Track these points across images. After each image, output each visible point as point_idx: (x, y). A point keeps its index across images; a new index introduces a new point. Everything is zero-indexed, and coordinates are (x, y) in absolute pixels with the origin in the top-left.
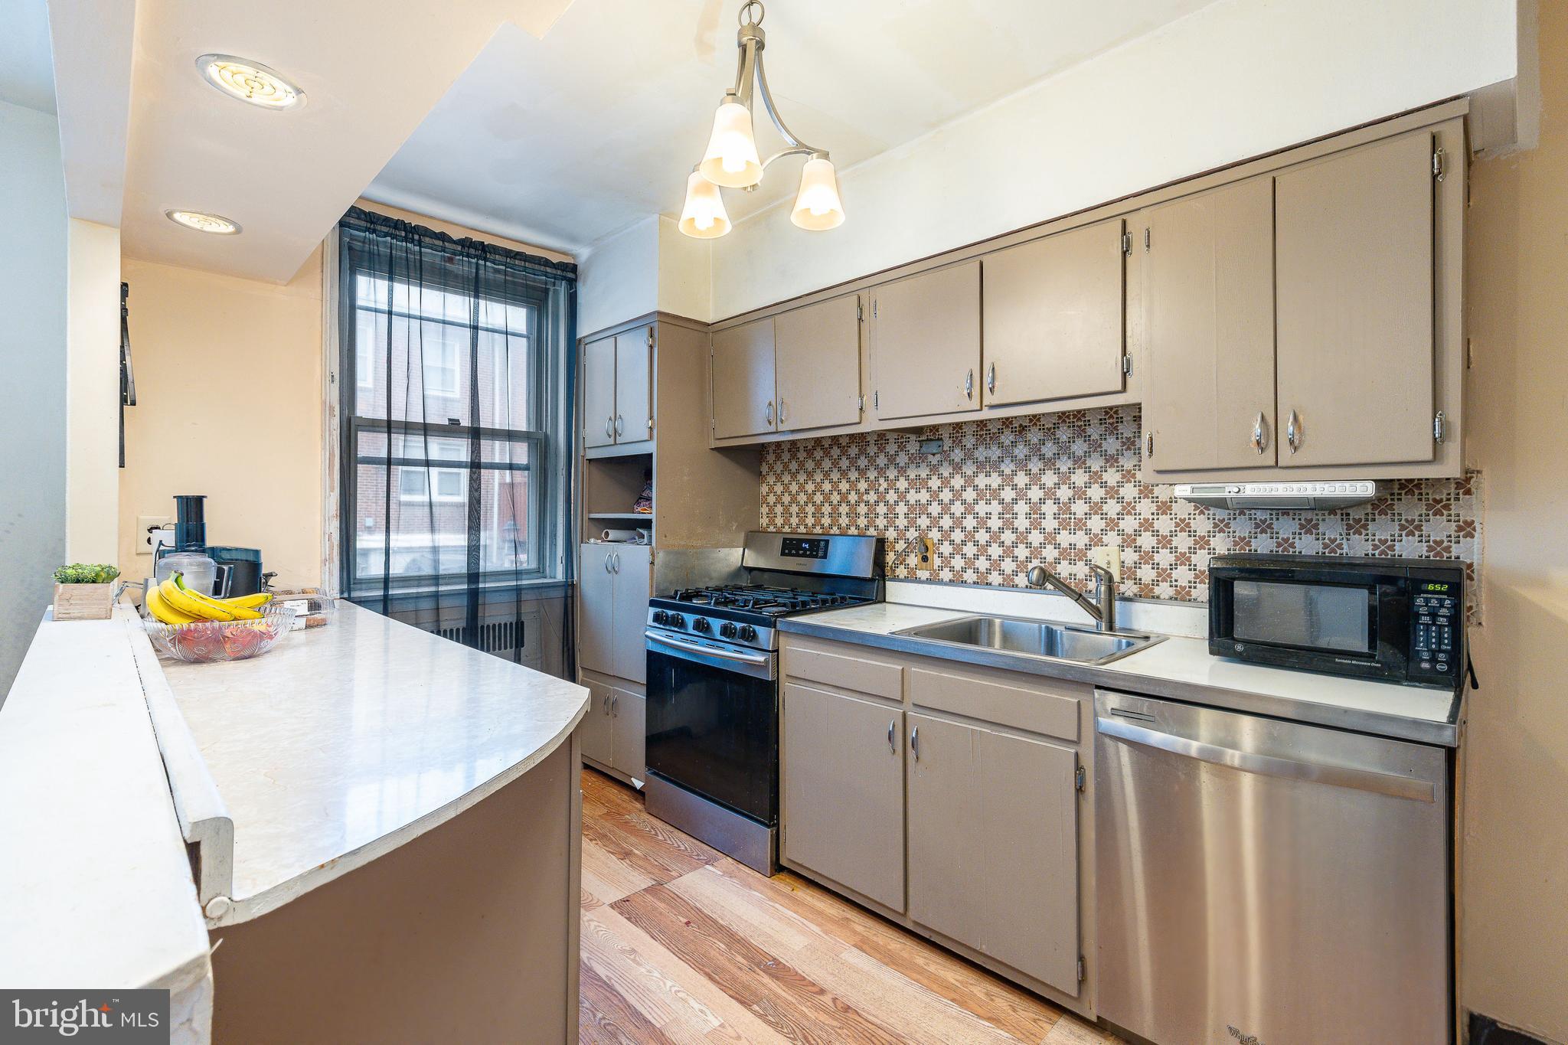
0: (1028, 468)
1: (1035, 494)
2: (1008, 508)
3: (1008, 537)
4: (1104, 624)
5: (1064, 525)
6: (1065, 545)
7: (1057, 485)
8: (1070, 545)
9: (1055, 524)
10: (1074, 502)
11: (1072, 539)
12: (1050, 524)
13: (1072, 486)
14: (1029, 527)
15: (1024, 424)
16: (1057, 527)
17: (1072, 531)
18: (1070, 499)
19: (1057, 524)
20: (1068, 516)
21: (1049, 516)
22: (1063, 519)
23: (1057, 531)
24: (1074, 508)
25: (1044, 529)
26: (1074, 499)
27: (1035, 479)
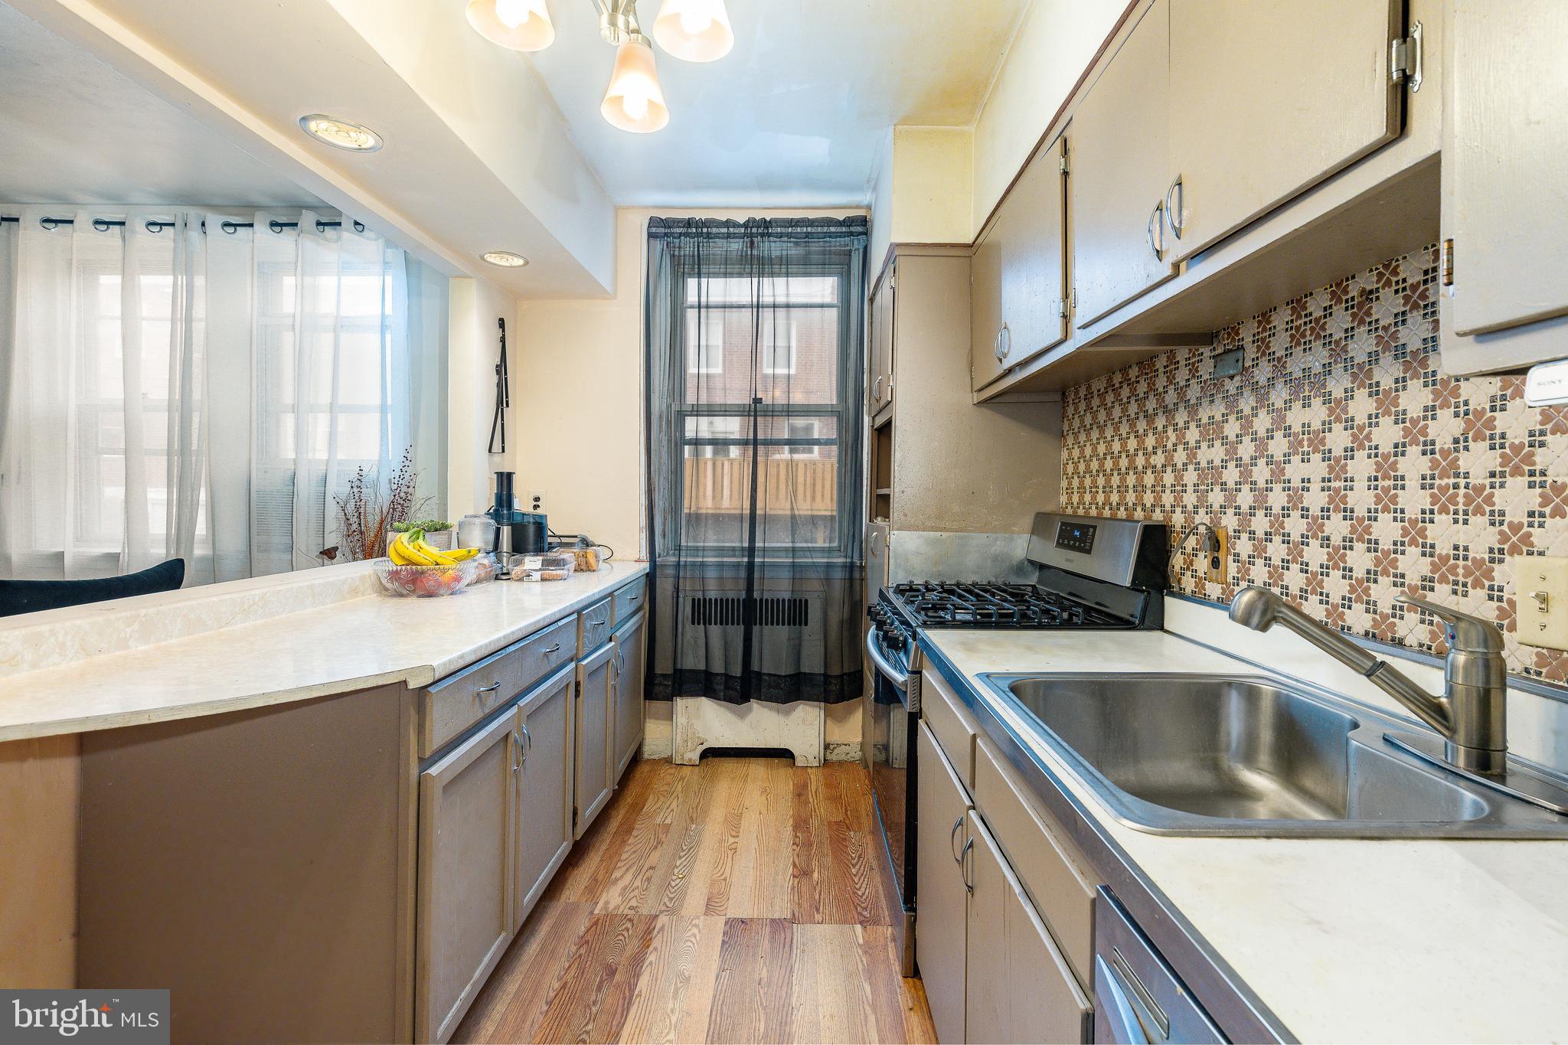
0: (1374, 381)
1: (1386, 434)
2: (1337, 467)
3: (1337, 528)
4: (1462, 749)
5: (1443, 502)
6: (1444, 548)
7: (1430, 412)
8: (1456, 548)
9: (1424, 500)
10: (1466, 448)
11: (1461, 535)
12: (1413, 500)
13: (1462, 409)
14: (1373, 506)
15: (1368, 288)
16: (1428, 507)
17: (1461, 517)
18: (1456, 441)
19: (1429, 500)
20: (1452, 481)
21: (1413, 483)
22: (1440, 488)
23: (1428, 516)
24: (1464, 462)
25: (1402, 511)
26: (1466, 440)
27: (1386, 401)
